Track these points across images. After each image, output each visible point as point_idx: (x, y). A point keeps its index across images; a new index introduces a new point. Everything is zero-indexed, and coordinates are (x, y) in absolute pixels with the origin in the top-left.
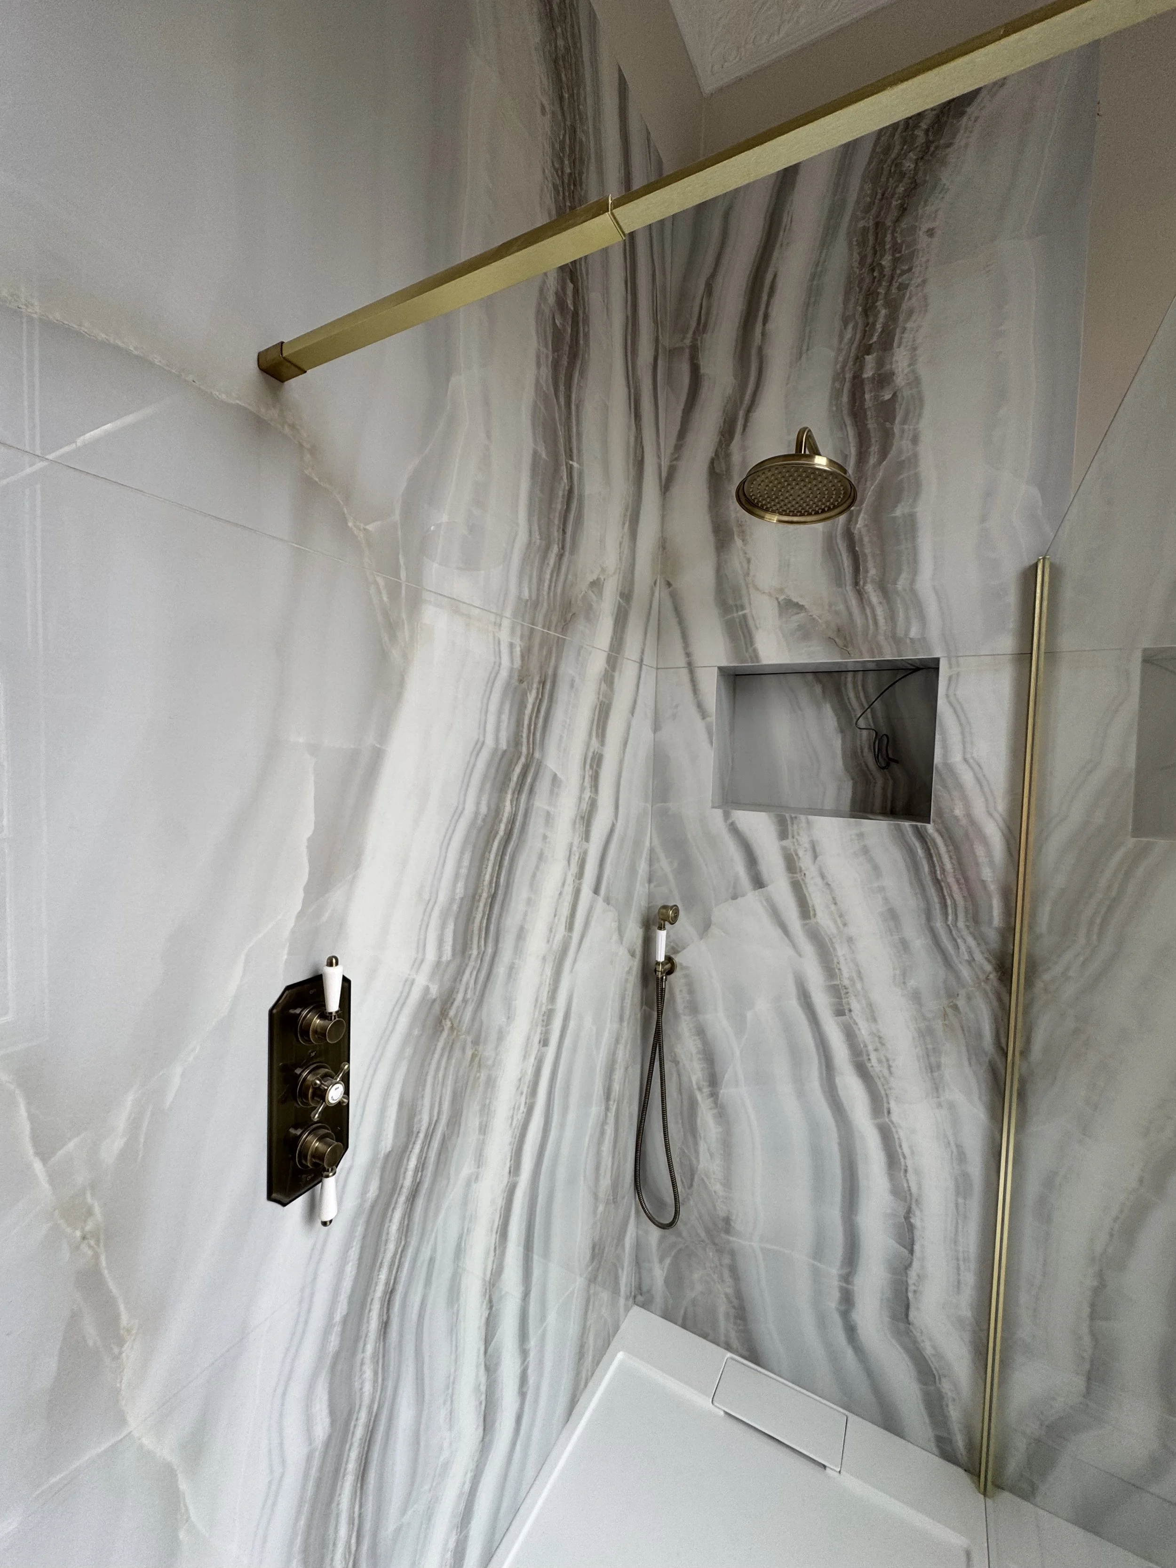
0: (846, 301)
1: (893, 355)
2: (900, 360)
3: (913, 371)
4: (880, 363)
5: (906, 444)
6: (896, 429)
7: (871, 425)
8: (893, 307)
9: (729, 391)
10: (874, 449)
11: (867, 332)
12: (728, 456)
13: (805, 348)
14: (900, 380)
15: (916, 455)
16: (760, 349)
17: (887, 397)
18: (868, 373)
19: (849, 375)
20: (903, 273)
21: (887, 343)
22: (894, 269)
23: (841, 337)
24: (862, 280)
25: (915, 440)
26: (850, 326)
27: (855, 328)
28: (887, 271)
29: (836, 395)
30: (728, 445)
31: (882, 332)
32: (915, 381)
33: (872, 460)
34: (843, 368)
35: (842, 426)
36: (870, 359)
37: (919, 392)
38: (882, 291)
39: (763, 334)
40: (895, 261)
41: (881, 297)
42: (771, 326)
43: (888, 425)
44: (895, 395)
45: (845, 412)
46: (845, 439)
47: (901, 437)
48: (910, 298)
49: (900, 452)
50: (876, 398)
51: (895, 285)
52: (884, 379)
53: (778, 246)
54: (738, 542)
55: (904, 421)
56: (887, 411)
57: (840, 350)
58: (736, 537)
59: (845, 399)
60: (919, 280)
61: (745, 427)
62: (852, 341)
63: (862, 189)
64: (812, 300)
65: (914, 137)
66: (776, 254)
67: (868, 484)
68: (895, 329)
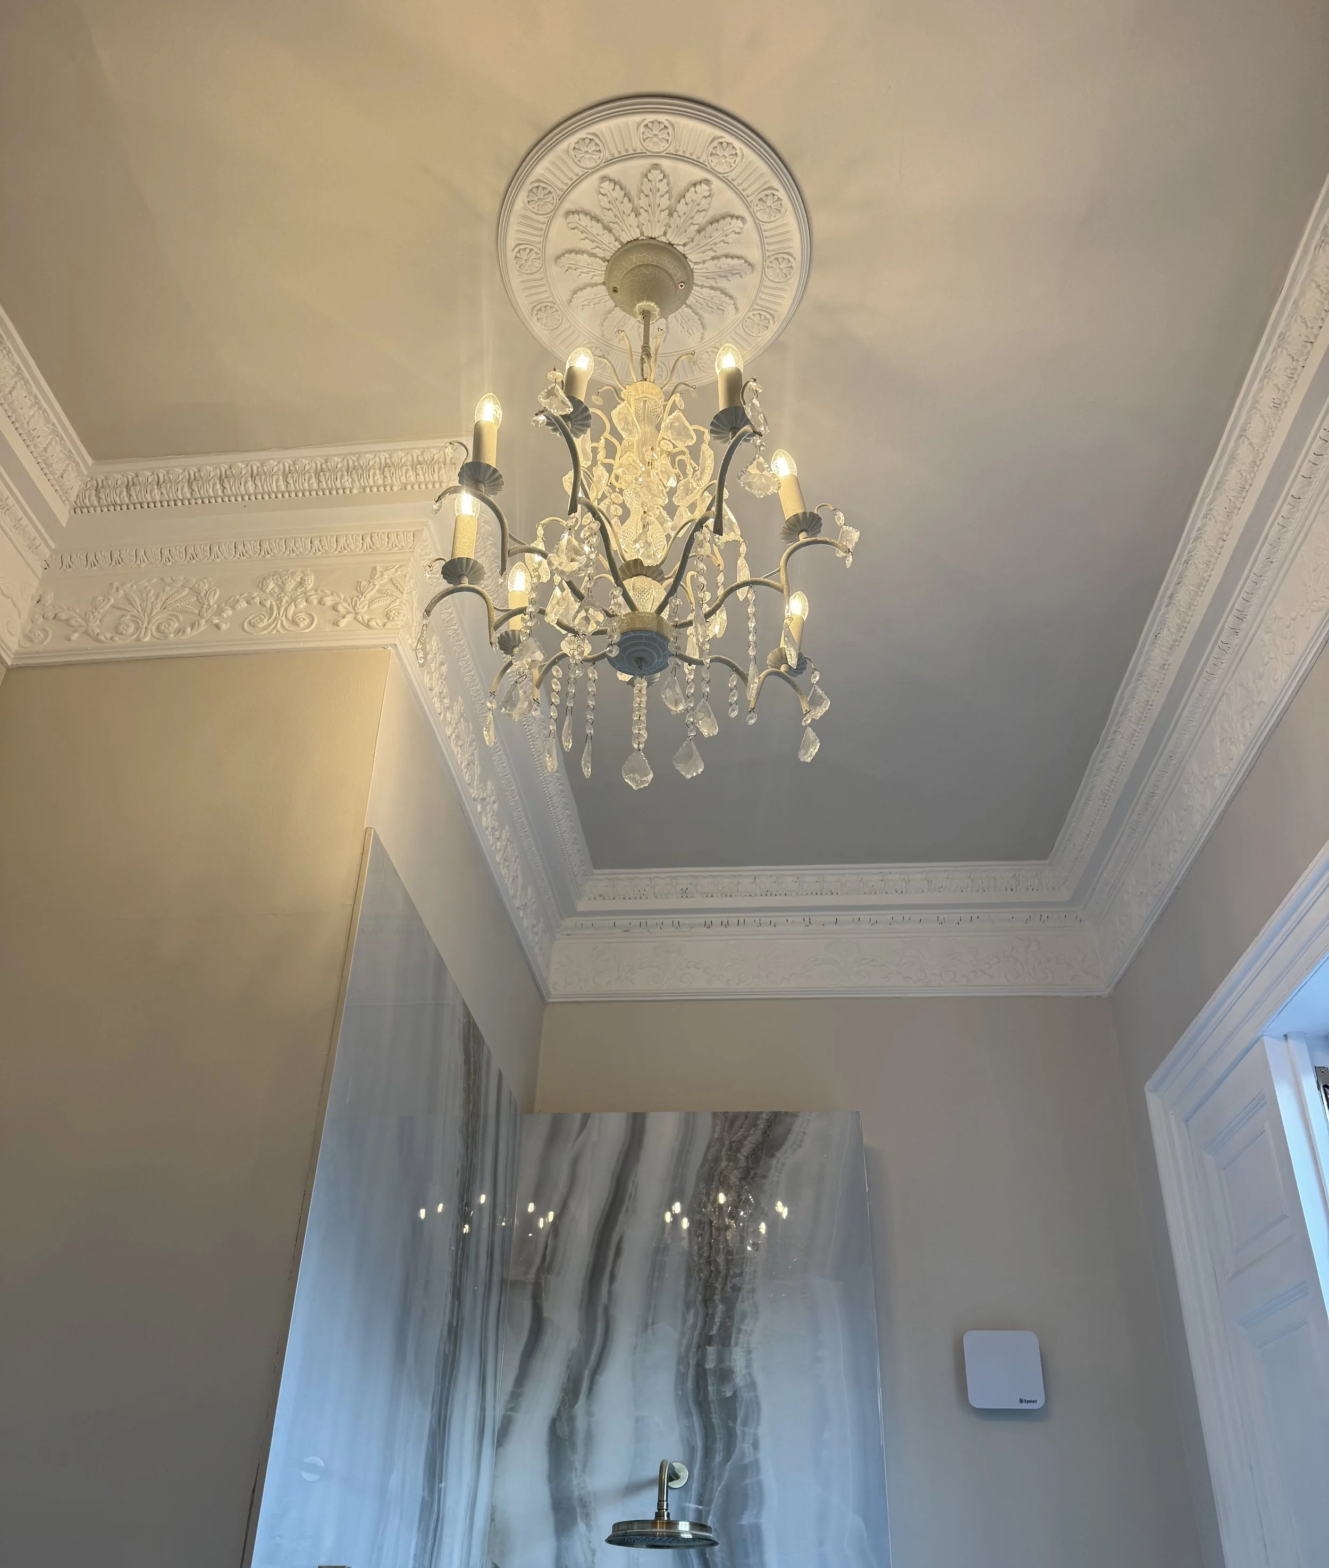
0: (688, 1285)
1: (731, 1353)
2: (738, 1359)
3: (750, 1374)
4: (721, 1358)
5: (747, 1446)
6: (738, 1430)
7: (716, 1420)
8: (730, 1305)
9: (574, 1345)
10: (719, 1446)
11: (708, 1319)
12: (571, 1419)
13: (650, 1321)
14: (739, 1380)
15: (756, 1462)
16: (607, 1309)
17: (729, 1394)
18: (710, 1365)
19: (692, 1362)
20: (735, 1276)
21: (725, 1340)
22: (728, 1269)
23: (684, 1321)
24: (700, 1270)
25: (756, 1445)
26: (692, 1312)
27: (696, 1314)
28: (722, 1268)
29: (681, 1379)
30: (572, 1406)
31: (721, 1326)
32: (752, 1385)
33: (718, 1458)
34: (687, 1351)
35: (688, 1414)
36: (711, 1350)
37: (756, 1397)
38: (718, 1286)
39: (610, 1293)
40: (728, 1263)
41: (718, 1292)
42: (617, 1286)
43: (731, 1424)
44: (735, 1394)
45: (690, 1400)
46: (691, 1428)
47: (743, 1439)
48: (743, 1302)
49: (743, 1456)
50: (719, 1392)
51: (729, 1285)
52: (725, 1375)
53: (624, 1209)
54: (582, 1526)
55: (745, 1423)
56: (730, 1406)
57: (683, 1334)
58: (579, 1520)
59: (690, 1385)
60: (749, 1287)
61: (590, 1390)
62: (694, 1326)
63: (697, 1186)
64: (656, 1274)
65: (736, 1160)
66: (621, 1217)
67: (716, 1482)
68: (732, 1326)
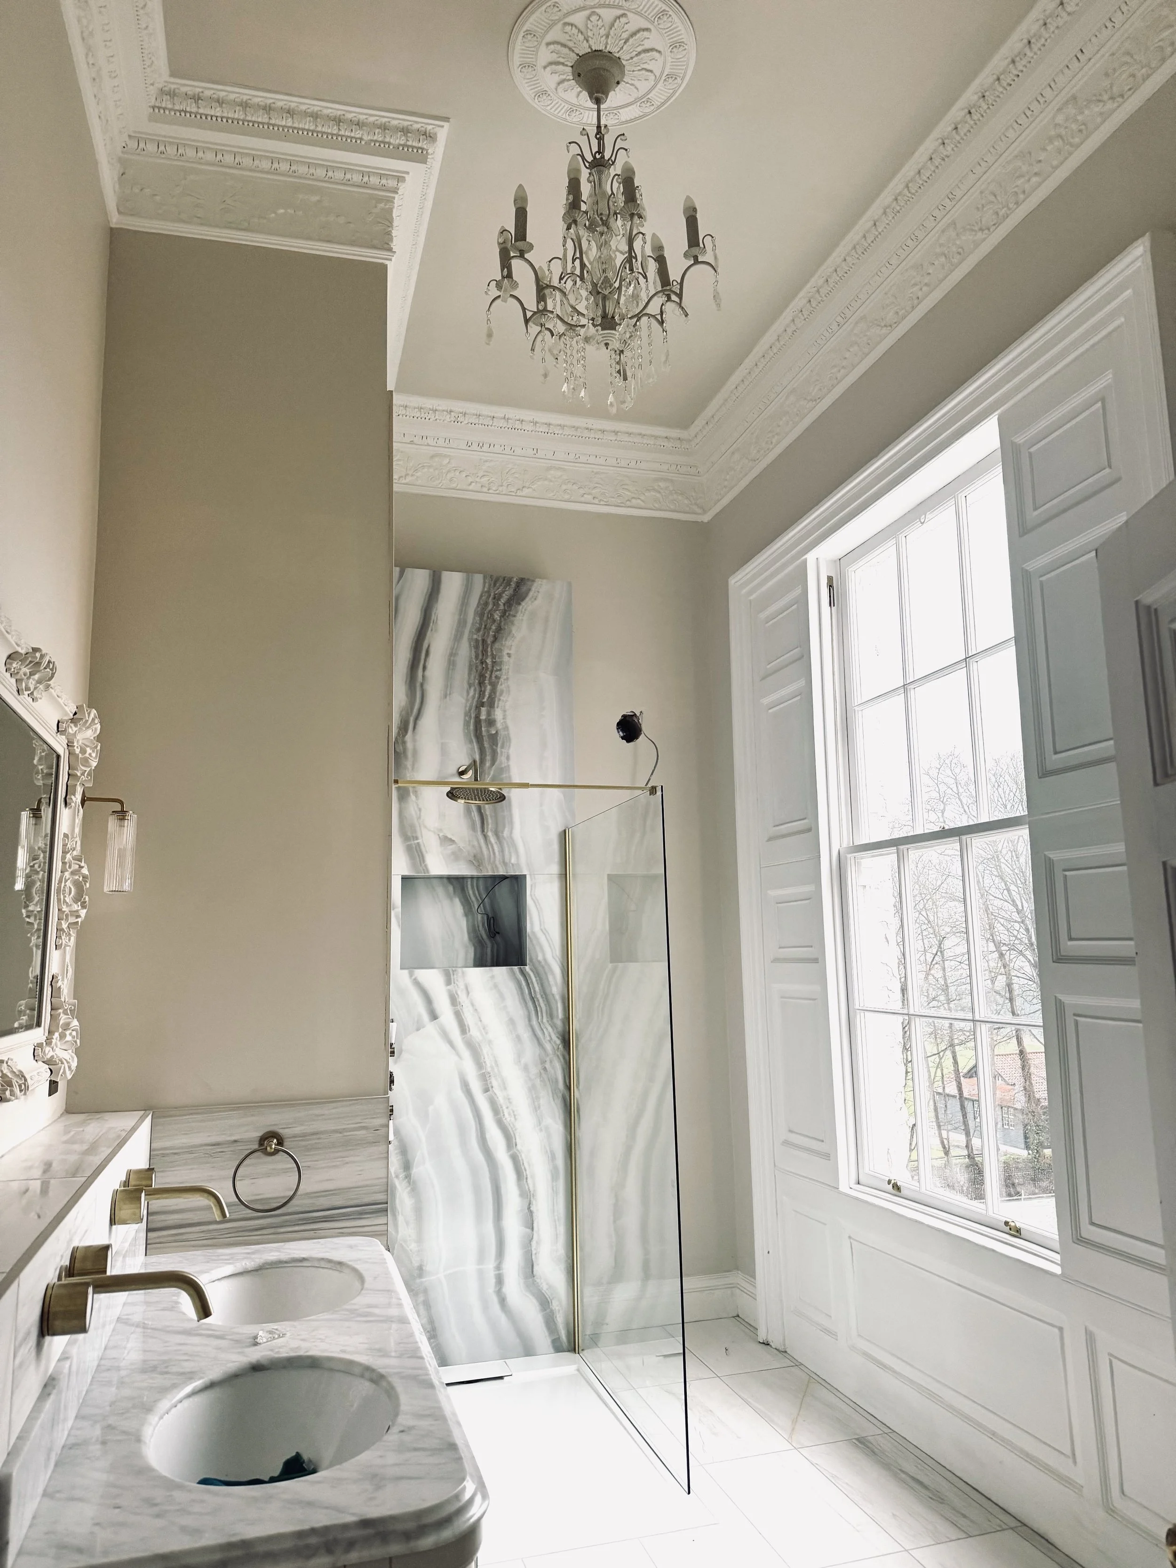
0: (470, 674)
1: (494, 711)
2: (498, 714)
3: (505, 722)
4: (489, 714)
5: (503, 759)
6: (499, 750)
7: (486, 745)
8: (494, 686)
9: (403, 703)
10: (488, 758)
11: (482, 693)
12: (404, 743)
13: (448, 693)
14: (499, 725)
15: (509, 766)
16: (422, 685)
17: (494, 732)
18: (483, 717)
19: (473, 715)
20: (497, 670)
21: (491, 704)
22: (493, 667)
23: (468, 693)
24: (477, 667)
25: (508, 758)
26: (472, 689)
27: (475, 690)
28: (489, 666)
29: (467, 724)
30: (404, 736)
31: (489, 697)
32: (506, 728)
33: (488, 764)
34: (470, 710)
35: (471, 742)
36: (484, 710)
37: (508, 734)
38: (487, 675)
39: (423, 676)
40: (494, 663)
41: (487, 679)
42: (427, 673)
43: (494, 747)
44: (497, 732)
45: (472, 735)
46: (473, 749)
47: (501, 755)
48: (501, 685)
49: (501, 763)
50: (488, 731)
51: (493, 676)
52: (491, 722)
53: (430, 629)
54: (413, 797)
55: (502, 747)
56: (494, 738)
57: (467, 700)
58: (411, 794)
59: (472, 727)
60: (505, 677)
61: (414, 728)
62: (473, 697)
63: (474, 618)
64: (451, 667)
65: (498, 605)
66: (429, 633)
67: (486, 776)
68: (495, 698)
